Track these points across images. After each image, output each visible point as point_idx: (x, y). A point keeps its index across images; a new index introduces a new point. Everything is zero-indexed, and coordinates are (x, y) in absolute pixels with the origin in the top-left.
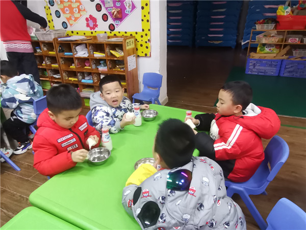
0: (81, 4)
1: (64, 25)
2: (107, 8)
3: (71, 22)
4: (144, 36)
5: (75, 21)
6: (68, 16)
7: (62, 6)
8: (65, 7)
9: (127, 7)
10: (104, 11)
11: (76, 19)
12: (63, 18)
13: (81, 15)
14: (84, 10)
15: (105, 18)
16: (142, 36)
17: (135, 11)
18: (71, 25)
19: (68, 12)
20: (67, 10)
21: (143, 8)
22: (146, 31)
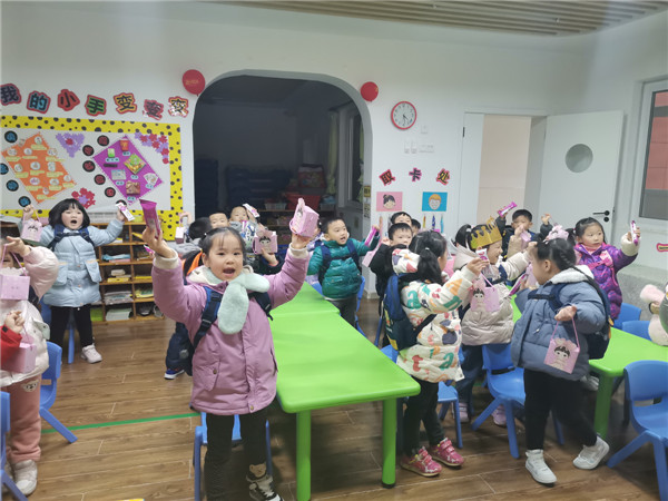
0: (66, 173)
1: (24, 201)
2: (114, 182)
3: (39, 197)
4: (174, 215)
5: (48, 196)
6: (36, 189)
7: (26, 175)
8: (30, 176)
9: (149, 182)
10: (108, 184)
11: (52, 193)
12: (23, 191)
13: (63, 188)
14: (72, 182)
15: (110, 193)
16: (171, 216)
17: (161, 186)
18: (39, 202)
19: (36, 184)
20: (34, 181)
21: (172, 183)
22: (177, 209)
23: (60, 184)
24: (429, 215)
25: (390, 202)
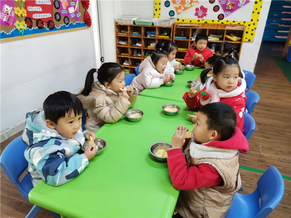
2: (220, 1)
3: (179, 11)
4: (252, 25)
5: (183, 10)
9: (241, 1)
10: (217, 3)
12: (172, 7)
14: (197, 1)
15: (216, 9)
16: (249, 25)
17: (248, 4)
20: (178, 1)
21: (256, 3)
22: (255, 21)
23: (191, 3)
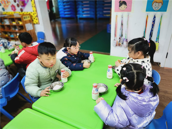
4: (34, 14)
14: (10, 2)
18: (6, 9)
19: (4, 3)
22: (35, 11)
23: (8, 3)
24: (151, 14)
25: (123, 6)
